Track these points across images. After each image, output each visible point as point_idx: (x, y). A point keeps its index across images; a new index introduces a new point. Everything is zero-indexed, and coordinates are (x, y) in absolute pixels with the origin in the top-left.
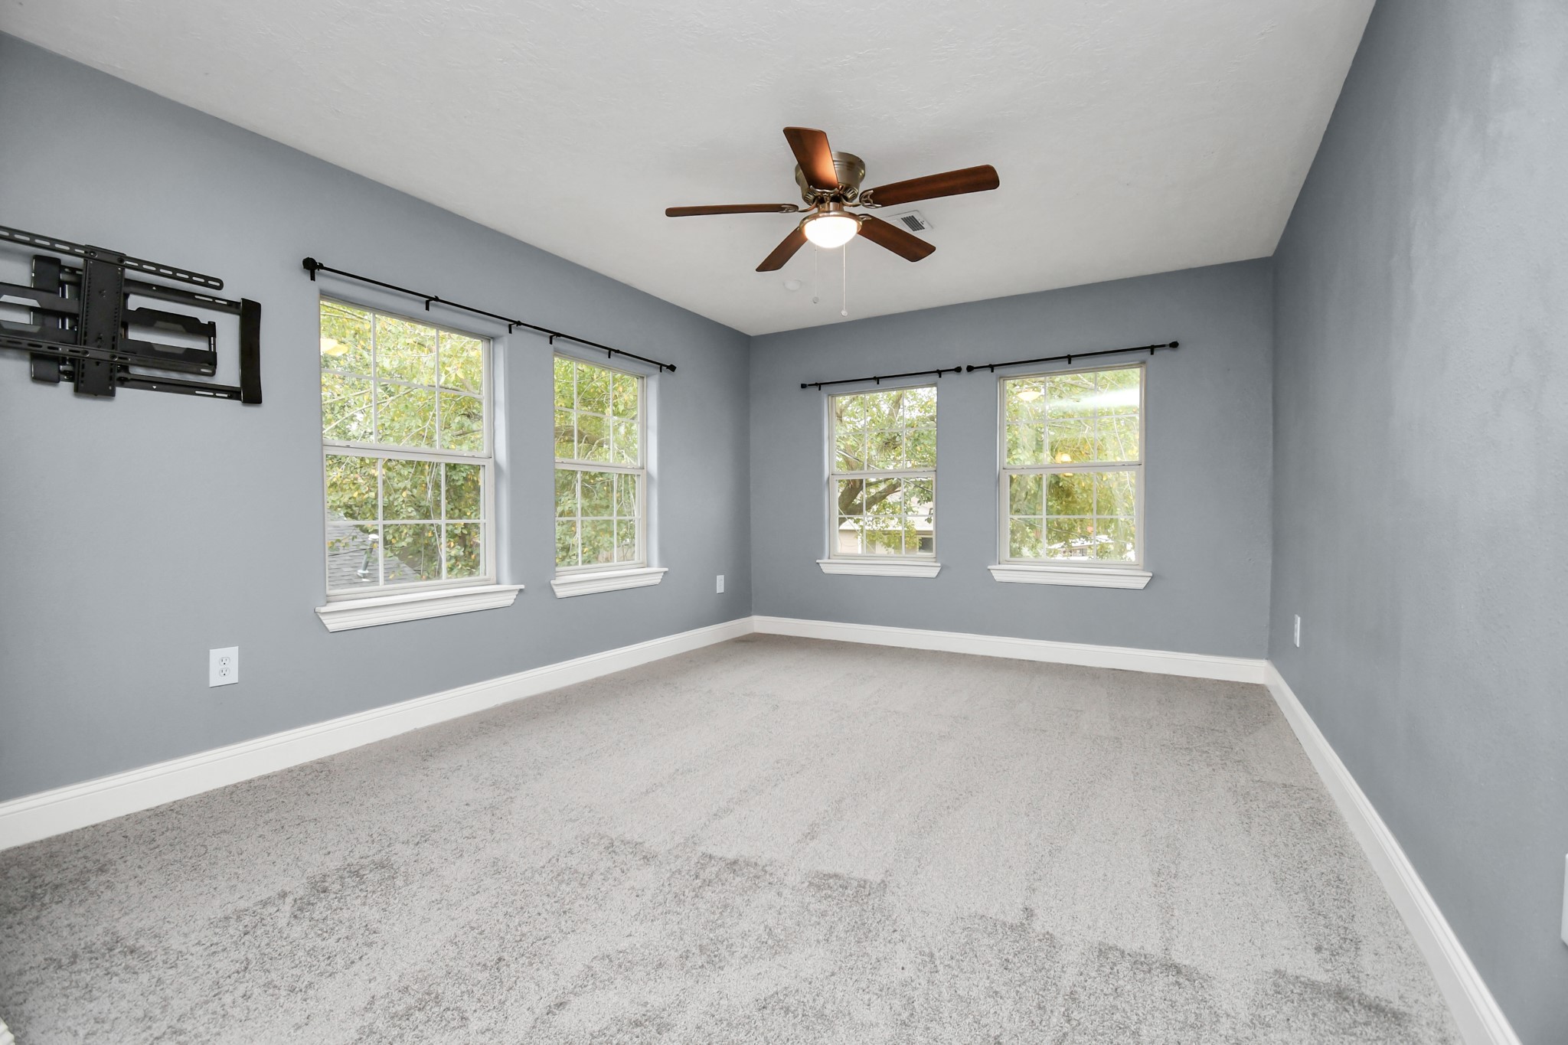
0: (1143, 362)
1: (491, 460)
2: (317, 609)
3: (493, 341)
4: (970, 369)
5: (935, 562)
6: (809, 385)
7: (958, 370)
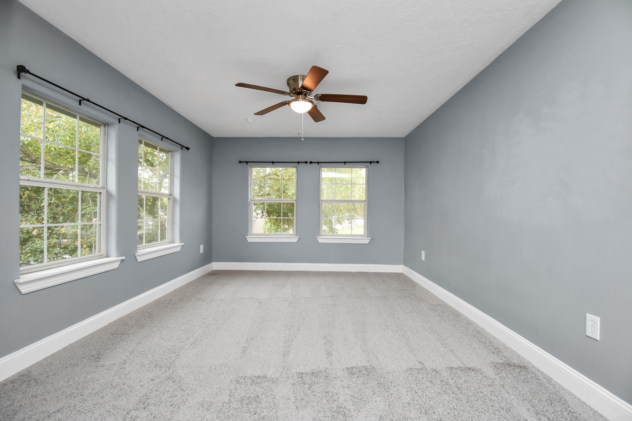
0: (368, 167)
1: (105, 190)
2: (15, 281)
3: (108, 126)
4: (311, 162)
5: (296, 236)
6: (243, 162)
7: (306, 162)
